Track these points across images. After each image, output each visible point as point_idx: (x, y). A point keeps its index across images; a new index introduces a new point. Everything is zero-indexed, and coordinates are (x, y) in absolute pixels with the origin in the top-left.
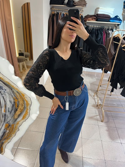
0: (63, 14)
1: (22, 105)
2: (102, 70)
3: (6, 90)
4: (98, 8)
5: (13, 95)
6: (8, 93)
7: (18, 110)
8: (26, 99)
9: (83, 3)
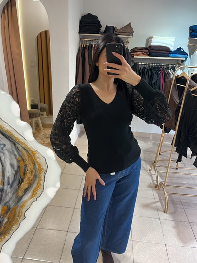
1: (32, 171)
2: (161, 128)
3: (5, 145)
4: (151, 38)
5: (16, 153)
6: (8, 151)
7: (24, 180)
8: (38, 160)
9: (129, 30)
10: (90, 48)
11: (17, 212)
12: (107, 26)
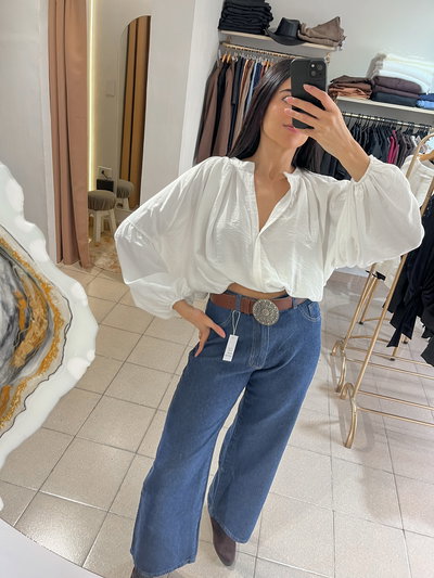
0: (259, 65)
1: (41, 323)
4: (381, 57)
5: (13, 283)
7: (27, 337)
8: (54, 302)
9: (332, 32)
10: (239, 66)
11: (11, 395)
12: (283, 20)
